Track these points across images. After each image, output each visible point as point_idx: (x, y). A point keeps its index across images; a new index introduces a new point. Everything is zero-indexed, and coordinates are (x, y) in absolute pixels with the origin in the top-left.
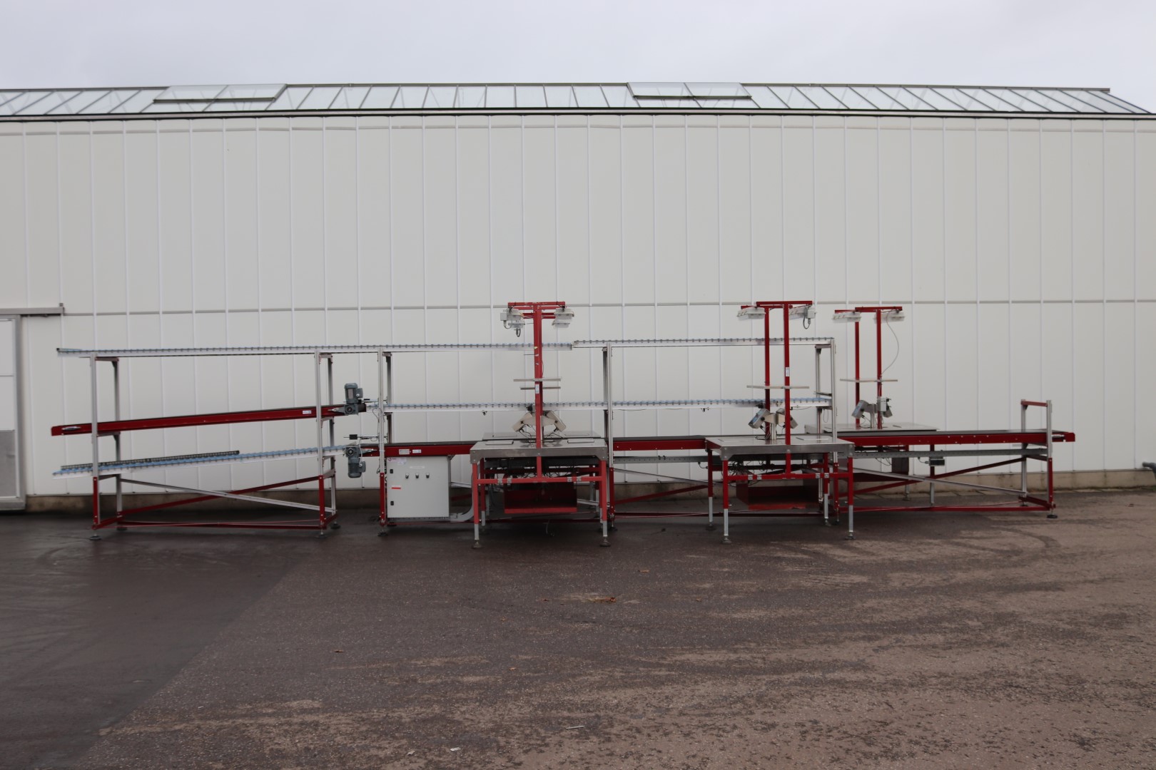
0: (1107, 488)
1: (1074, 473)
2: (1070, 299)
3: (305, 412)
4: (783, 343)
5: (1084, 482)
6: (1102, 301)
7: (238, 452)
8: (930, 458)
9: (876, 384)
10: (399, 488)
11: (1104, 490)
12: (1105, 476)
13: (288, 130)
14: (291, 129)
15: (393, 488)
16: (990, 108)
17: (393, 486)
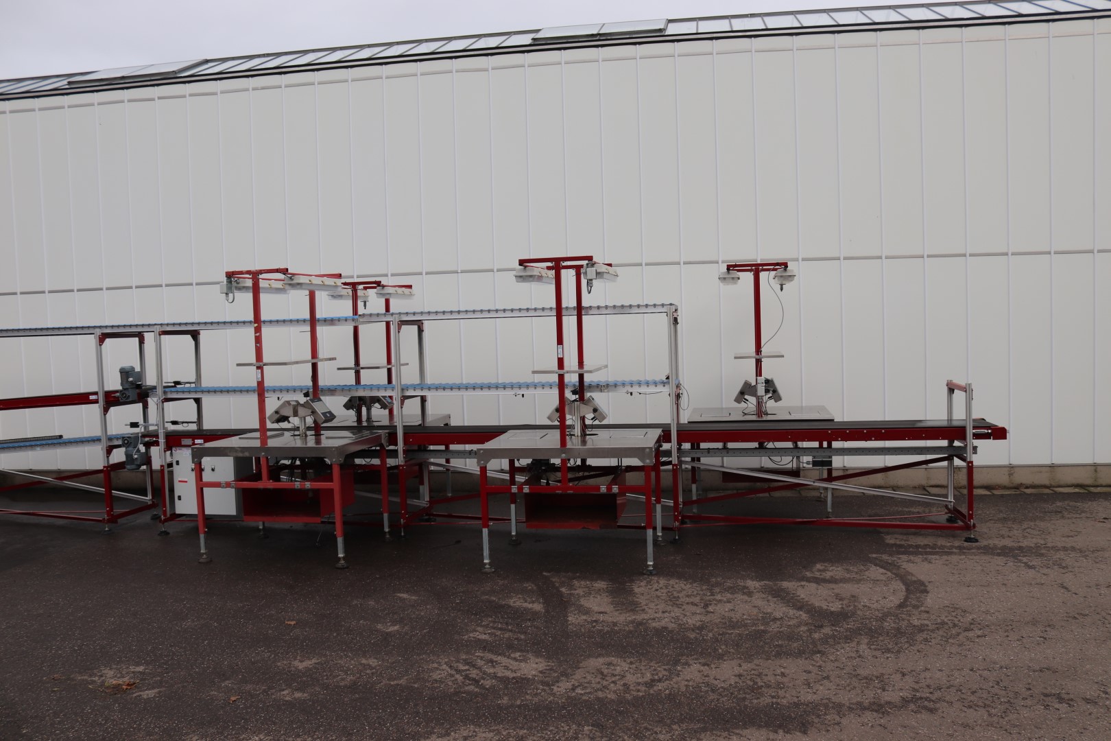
0: (1097, 486)
1: (1052, 467)
2: (1048, 250)
3: (92, 397)
4: (554, 313)
5: (1069, 477)
6: (1091, 252)
7: (61, 437)
8: (814, 457)
9: (753, 361)
10: (186, 482)
11: (1092, 489)
12: (1096, 471)
13: (153, 100)
14: (156, 99)
15: (180, 481)
16: (942, 15)
17: (180, 480)
